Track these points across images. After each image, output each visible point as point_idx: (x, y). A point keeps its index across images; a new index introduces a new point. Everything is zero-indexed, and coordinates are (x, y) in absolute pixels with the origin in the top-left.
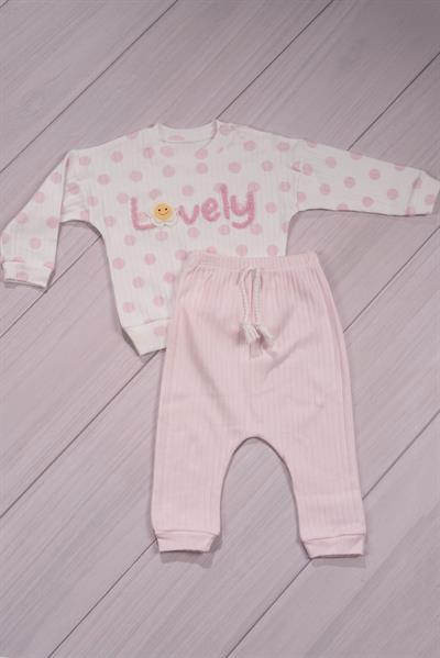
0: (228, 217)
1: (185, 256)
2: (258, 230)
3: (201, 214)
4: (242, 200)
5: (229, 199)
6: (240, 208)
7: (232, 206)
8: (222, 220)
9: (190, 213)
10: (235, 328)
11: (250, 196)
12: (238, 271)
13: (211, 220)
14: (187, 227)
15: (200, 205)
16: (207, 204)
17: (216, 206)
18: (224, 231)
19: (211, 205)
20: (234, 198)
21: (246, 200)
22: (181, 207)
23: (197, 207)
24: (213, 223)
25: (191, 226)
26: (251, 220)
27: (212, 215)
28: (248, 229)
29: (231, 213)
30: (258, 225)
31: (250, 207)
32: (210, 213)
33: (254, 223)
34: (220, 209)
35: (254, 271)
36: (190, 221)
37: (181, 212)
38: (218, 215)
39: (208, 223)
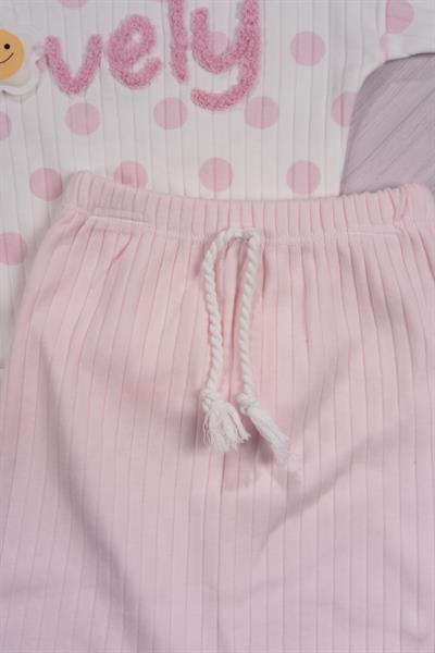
0: (182, 77)
1: (57, 189)
2: (264, 115)
3: (105, 64)
4: (224, 25)
5: (187, 22)
6: (219, 49)
7: (193, 40)
8: (164, 85)
9: (75, 62)
10: (181, 404)
11: (249, 15)
12: (200, 238)
13: (134, 82)
14: (65, 101)
15: (105, 40)
16: (123, 35)
17: (149, 41)
18: (170, 115)
19: (137, 38)
20: (201, 16)
21: (236, 23)
22: (52, 42)
23: (95, 41)
24: (141, 93)
25: (78, 99)
26: (246, 84)
27: (138, 67)
28: (237, 113)
29: (192, 65)
30: (264, 101)
31: (247, 45)
32: (131, 61)
33: (257, 92)
34: (161, 51)
35: (244, 241)
36: (74, 84)
37: (51, 56)
38: (154, 68)
39: (125, 90)
